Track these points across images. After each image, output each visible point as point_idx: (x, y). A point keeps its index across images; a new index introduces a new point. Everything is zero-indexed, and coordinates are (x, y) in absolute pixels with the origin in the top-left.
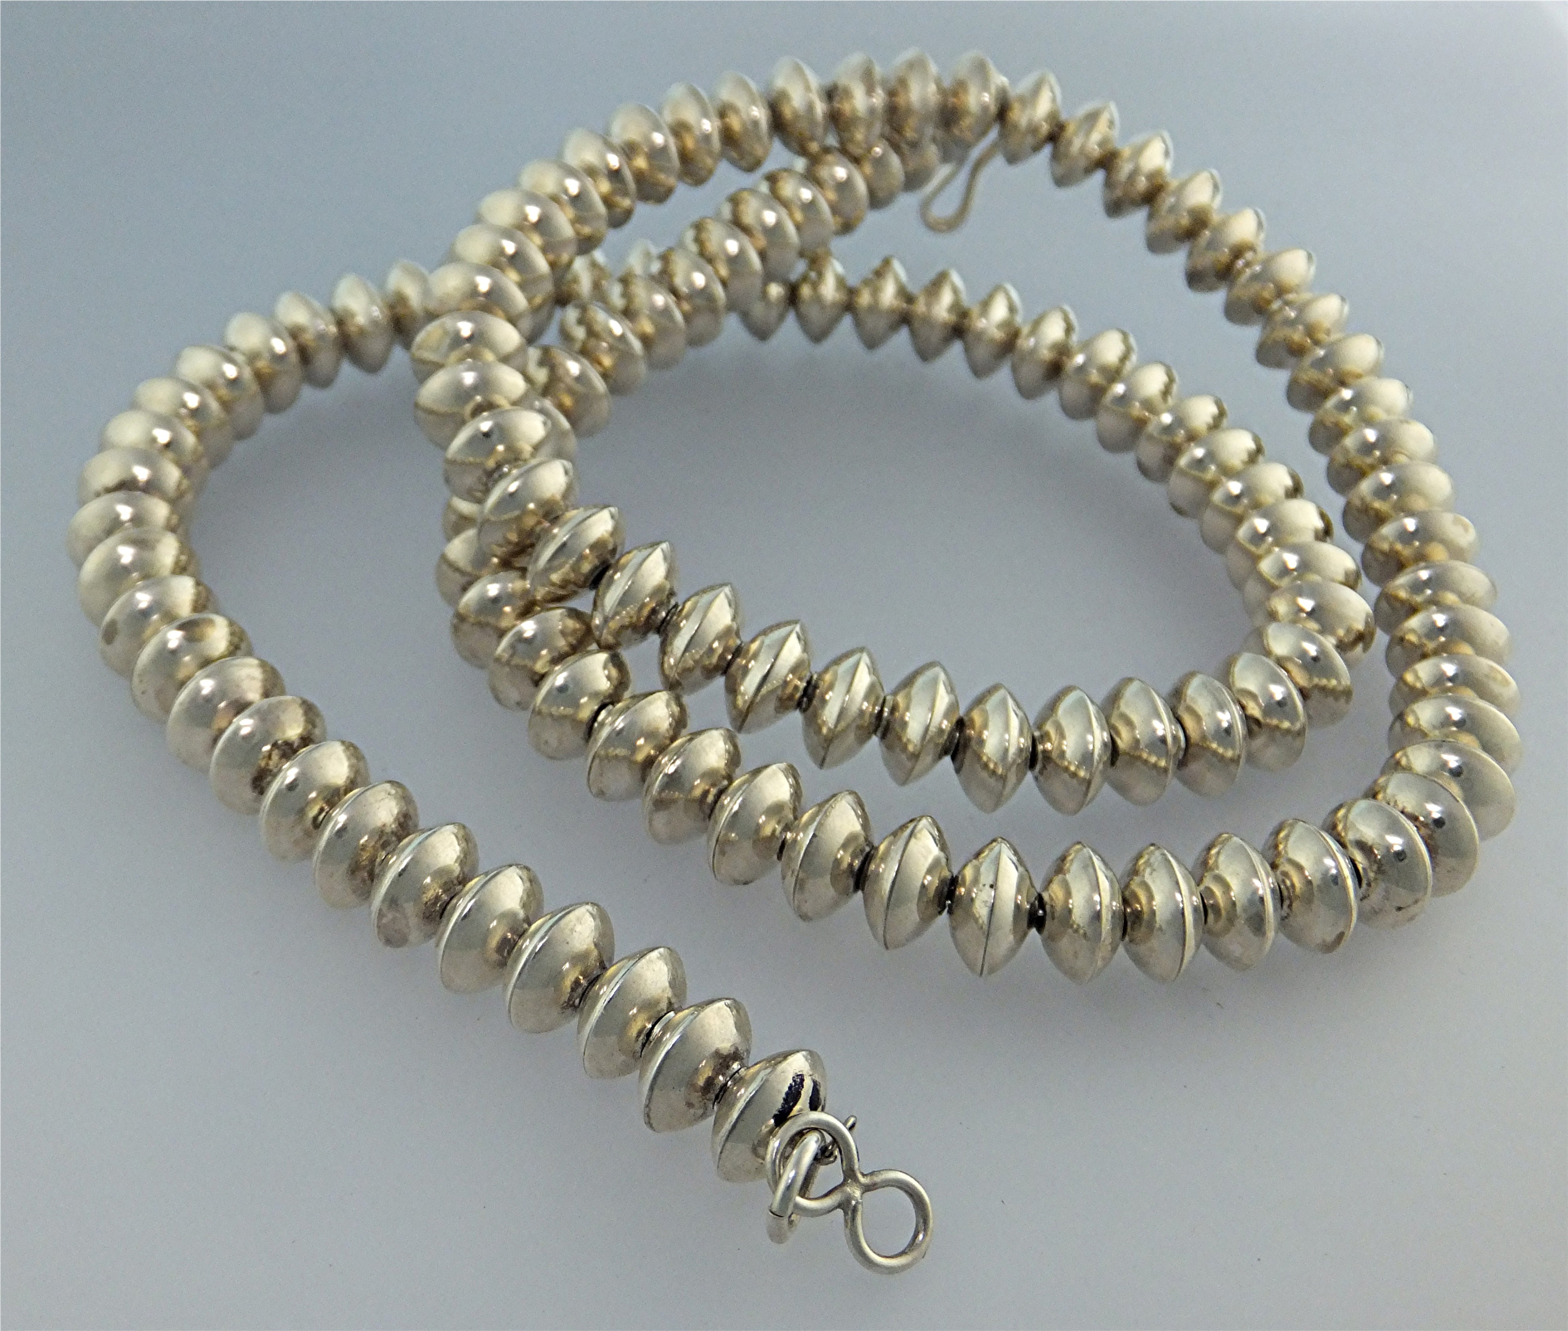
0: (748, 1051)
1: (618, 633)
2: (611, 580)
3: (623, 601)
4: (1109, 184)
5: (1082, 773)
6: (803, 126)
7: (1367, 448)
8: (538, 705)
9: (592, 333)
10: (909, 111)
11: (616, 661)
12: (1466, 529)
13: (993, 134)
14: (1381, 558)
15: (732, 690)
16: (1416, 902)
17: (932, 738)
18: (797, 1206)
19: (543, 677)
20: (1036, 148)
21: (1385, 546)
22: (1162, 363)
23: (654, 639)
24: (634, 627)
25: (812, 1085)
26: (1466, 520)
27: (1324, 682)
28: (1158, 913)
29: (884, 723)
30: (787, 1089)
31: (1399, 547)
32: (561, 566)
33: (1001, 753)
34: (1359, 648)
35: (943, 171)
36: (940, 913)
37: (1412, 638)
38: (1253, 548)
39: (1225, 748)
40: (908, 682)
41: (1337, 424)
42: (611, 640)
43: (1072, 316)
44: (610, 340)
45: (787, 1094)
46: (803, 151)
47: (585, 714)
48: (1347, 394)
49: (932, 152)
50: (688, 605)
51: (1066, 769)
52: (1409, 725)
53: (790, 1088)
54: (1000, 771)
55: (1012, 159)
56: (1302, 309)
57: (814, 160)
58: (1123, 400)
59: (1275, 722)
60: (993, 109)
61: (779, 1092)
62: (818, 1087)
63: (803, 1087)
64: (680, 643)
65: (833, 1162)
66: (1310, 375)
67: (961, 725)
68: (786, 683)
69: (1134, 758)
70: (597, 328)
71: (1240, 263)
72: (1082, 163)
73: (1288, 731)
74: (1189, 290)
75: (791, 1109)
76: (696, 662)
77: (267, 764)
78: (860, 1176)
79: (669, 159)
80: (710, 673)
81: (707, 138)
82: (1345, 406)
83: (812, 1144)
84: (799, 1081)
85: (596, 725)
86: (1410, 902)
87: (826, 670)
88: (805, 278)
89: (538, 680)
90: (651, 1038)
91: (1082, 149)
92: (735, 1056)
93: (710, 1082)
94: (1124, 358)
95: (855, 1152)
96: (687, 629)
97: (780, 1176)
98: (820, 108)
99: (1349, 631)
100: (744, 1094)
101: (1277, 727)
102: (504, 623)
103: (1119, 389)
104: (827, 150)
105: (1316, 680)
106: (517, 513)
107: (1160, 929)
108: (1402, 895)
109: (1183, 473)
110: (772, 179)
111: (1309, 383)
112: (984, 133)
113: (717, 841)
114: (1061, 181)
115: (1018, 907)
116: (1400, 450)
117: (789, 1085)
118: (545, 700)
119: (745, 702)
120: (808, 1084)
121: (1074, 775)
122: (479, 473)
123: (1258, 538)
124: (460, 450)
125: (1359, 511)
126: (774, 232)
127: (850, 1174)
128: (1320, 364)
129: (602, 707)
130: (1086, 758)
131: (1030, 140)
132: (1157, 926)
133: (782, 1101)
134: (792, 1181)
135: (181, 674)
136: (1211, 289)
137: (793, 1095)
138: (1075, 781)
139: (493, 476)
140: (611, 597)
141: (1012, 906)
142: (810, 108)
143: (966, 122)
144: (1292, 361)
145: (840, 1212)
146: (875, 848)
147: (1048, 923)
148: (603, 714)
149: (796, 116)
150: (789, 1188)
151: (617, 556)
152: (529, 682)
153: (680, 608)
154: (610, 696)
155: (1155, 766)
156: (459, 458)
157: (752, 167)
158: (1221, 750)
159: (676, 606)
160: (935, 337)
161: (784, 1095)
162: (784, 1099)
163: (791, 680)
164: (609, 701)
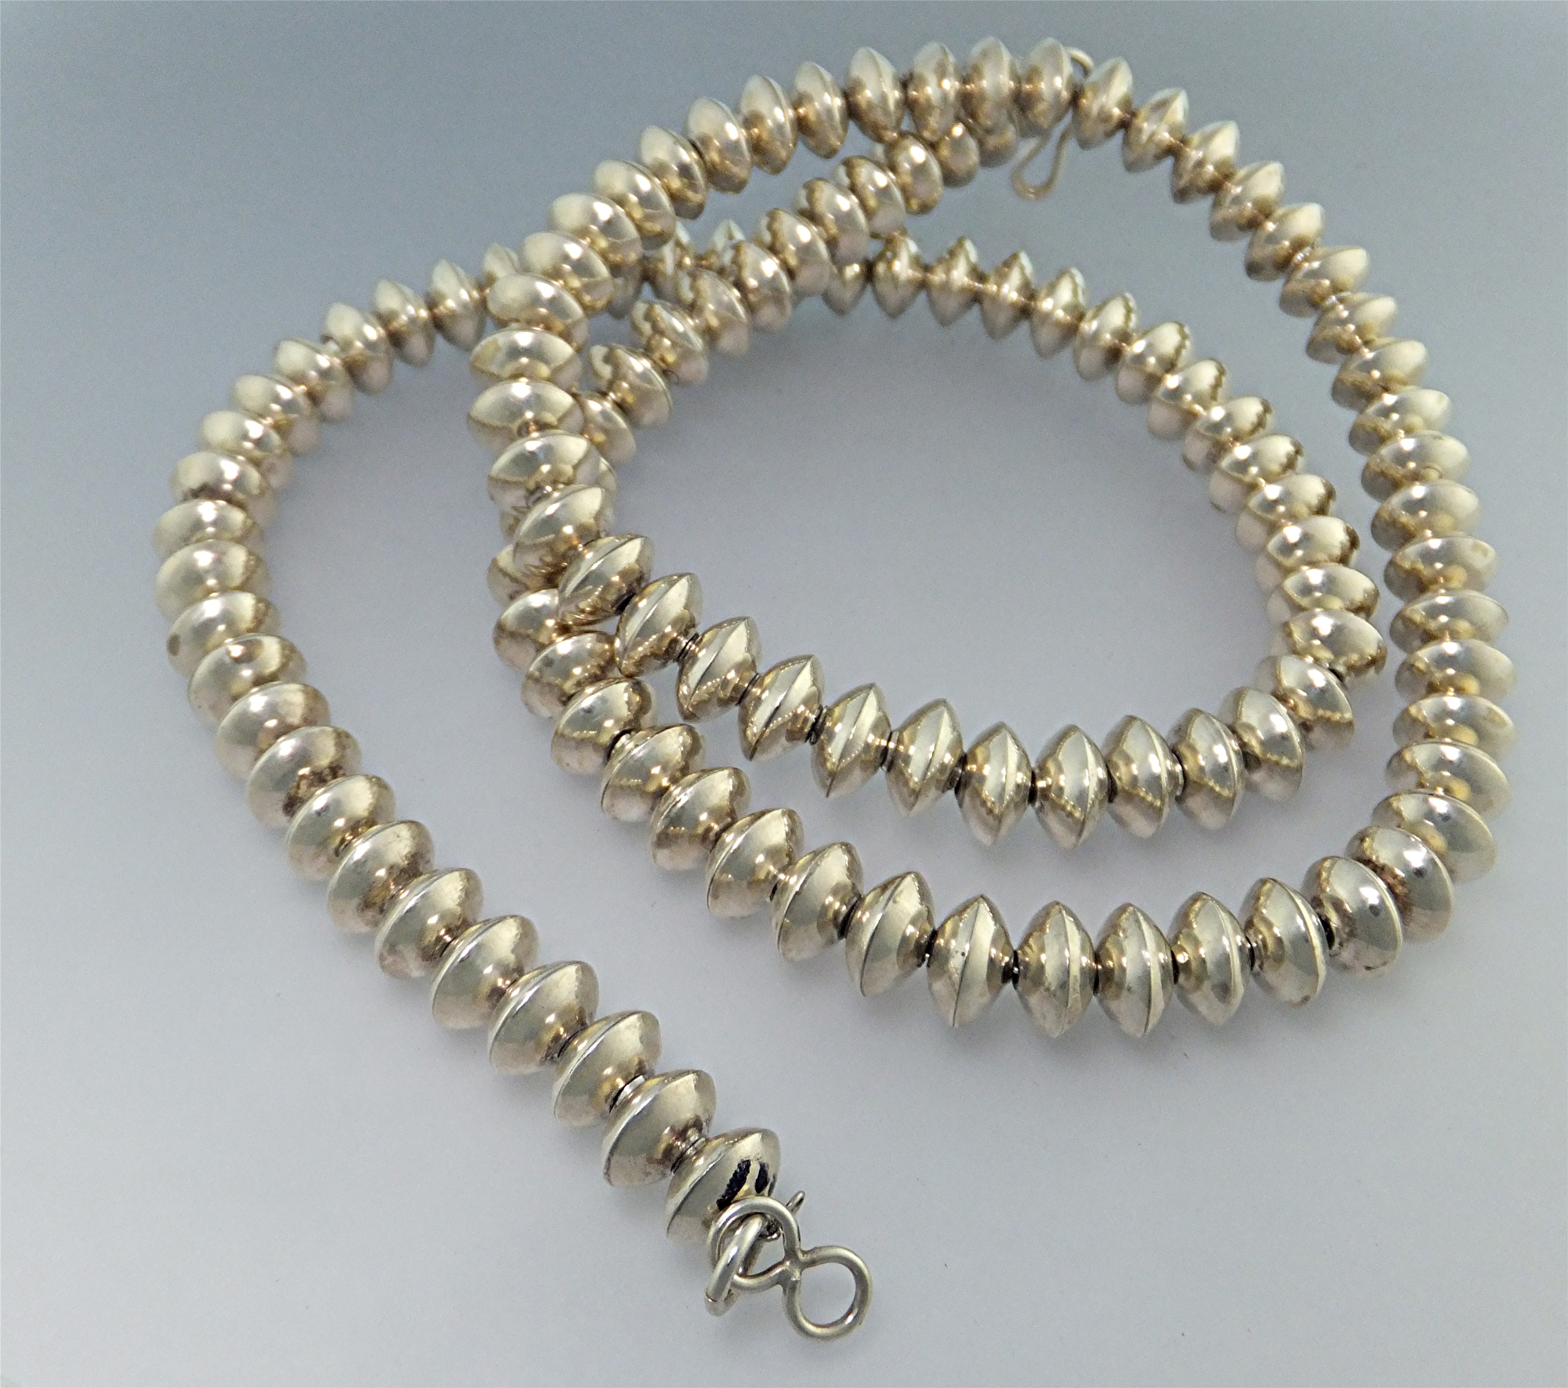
0: (709, 1121)
1: (641, 663)
2: (635, 608)
3: (645, 631)
4: (1176, 172)
5: (1077, 814)
6: (878, 116)
7: (1402, 458)
8: (561, 726)
9: (658, 331)
10: (982, 97)
11: (638, 687)
12: (1485, 553)
13: (1068, 118)
14: (1404, 575)
15: (744, 721)
16: (1384, 964)
17: (932, 777)
18: (735, 1285)
19: (570, 697)
20: (1109, 134)
21: (1407, 565)
22: (1212, 359)
23: (673, 667)
24: (654, 655)
25: (759, 1168)
26: (1486, 545)
27: (1328, 714)
28: (1128, 972)
29: (889, 758)
30: (731, 1176)
31: (1420, 566)
32: (588, 594)
33: (999, 789)
34: (1372, 671)
35: (1026, 147)
36: (919, 965)
37: (1421, 666)
38: (1280, 558)
39: (1222, 786)
40: (915, 719)
41: (1375, 430)
42: (632, 669)
43: (1132, 304)
44: (673, 336)
45: (731, 1180)
46: (879, 139)
47: (605, 739)
48: (1389, 399)
49: (1010, 133)
50: (707, 636)
51: (1063, 808)
52: (1406, 762)
53: (735, 1174)
54: (996, 811)
55: (1085, 144)
56: (1353, 308)
57: (891, 147)
58: (1176, 394)
59: (1275, 758)
60: (1065, 95)
61: (724, 1178)
62: (767, 1169)
63: (748, 1172)
64: (696, 672)
65: (776, 1239)
66: (1354, 376)
67: (963, 760)
68: (796, 716)
69: (1130, 797)
70: (662, 325)
71: (1299, 256)
72: (1152, 150)
73: (1288, 767)
74: (1249, 280)
75: (735, 1193)
76: (711, 694)
77: (297, 793)
78: (800, 1255)
79: (741, 154)
80: (724, 703)
81: (780, 127)
82: (1386, 412)
83: (755, 1226)
84: (745, 1167)
85: (613, 752)
86: (1378, 962)
87: (837, 704)
88: (881, 257)
89: (567, 699)
90: (617, 1103)
91: (1152, 135)
92: (697, 1124)
93: (669, 1149)
94: (1178, 350)
95: (796, 1232)
96: (704, 658)
97: (719, 1258)
98: (894, 95)
99: (1362, 656)
100: (701, 1165)
101: (1277, 763)
102: (543, 638)
103: (1172, 381)
104: (903, 135)
105: (1321, 712)
106: (551, 536)
107: (1129, 989)
108: (1372, 955)
109: (1223, 473)
110: (849, 165)
111: (1353, 384)
112: (1059, 118)
113: (712, 880)
114: (1131, 167)
115: (992, 961)
116: (1431, 464)
117: (733, 1172)
118: (570, 722)
119: (755, 735)
120: (754, 1169)
121: (1070, 815)
122: (521, 492)
123: (1288, 548)
124: (503, 470)
125: (1387, 524)
126: (845, 220)
127: (791, 1253)
128: (1368, 366)
129: (623, 733)
130: (1081, 798)
131: (1101, 128)
132: (1126, 985)
133: (726, 1187)
134: (732, 1259)
135: (236, 688)
136: (1270, 279)
137: (738, 1179)
138: (1070, 820)
139: (536, 495)
140: (634, 625)
141: (985, 960)
142: (884, 98)
143: (1041, 107)
144: (1340, 358)
145: (779, 1288)
146: (861, 899)
147: (1021, 980)
148: (624, 739)
149: (870, 104)
150: (729, 1266)
151: (643, 585)
152: (558, 703)
153: (700, 638)
154: (629, 722)
155: (1151, 805)
156: (502, 476)
157: (830, 153)
158: (1217, 789)
159: (697, 635)
160: (1003, 318)
161: (728, 1182)
162: (728, 1185)
163: (803, 713)
164: (630, 728)
